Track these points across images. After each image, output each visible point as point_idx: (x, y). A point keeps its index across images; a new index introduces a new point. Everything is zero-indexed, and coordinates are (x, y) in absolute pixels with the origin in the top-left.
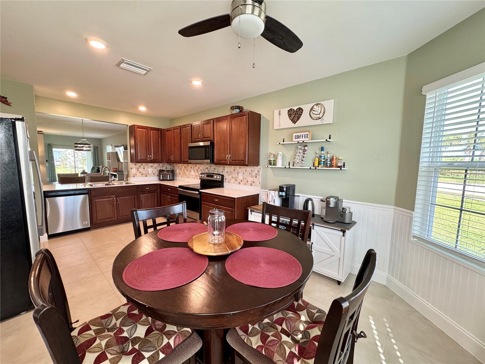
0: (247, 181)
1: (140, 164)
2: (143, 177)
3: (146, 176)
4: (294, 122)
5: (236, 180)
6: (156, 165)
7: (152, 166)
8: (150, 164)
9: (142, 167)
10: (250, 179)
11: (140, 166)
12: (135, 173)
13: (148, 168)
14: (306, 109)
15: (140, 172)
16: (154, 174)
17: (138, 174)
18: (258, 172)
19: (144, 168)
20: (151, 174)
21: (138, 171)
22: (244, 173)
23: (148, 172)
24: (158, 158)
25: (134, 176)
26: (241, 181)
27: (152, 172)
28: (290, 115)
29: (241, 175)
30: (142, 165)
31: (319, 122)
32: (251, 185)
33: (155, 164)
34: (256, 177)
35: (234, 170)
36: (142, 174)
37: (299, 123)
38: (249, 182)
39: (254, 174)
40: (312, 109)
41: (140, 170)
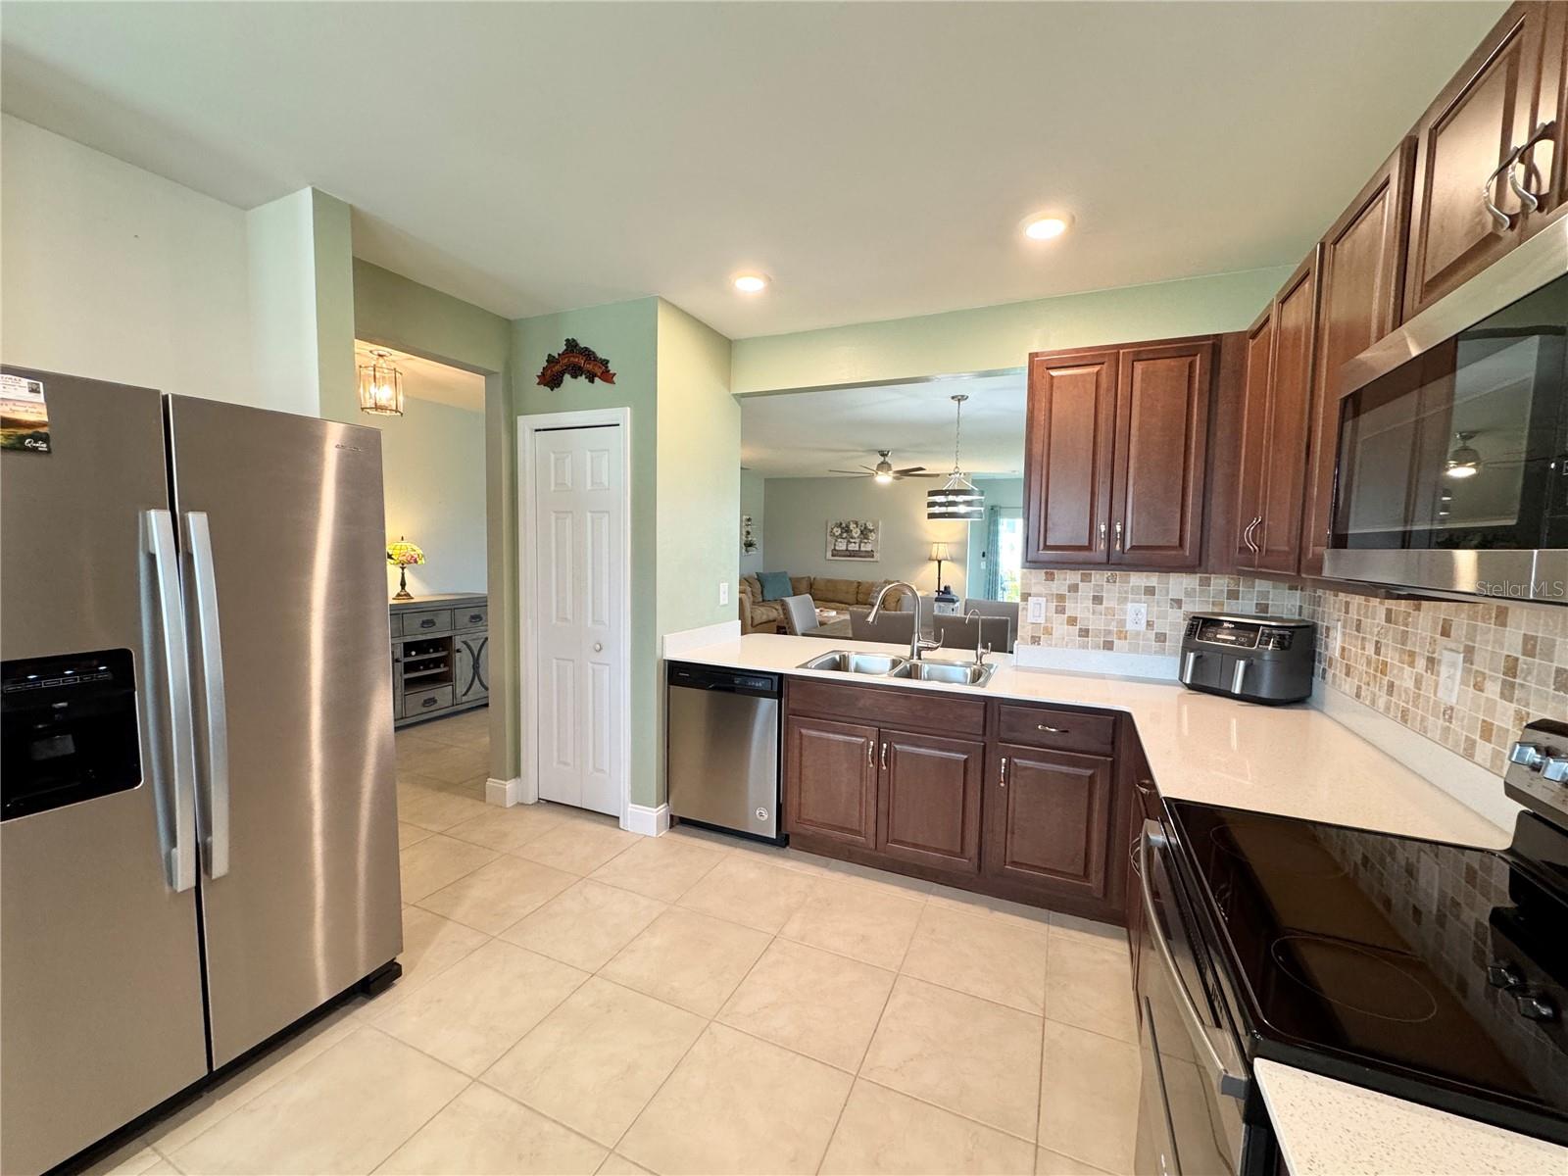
1: (1073, 577)
2: (1085, 646)
3: (1108, 646)
6: (1180, 584)
7: (1150, 591)
8: (1139, 580)
9: (1086, 590)
11: (1074, 588)
12: (1042, 620)
13: (1123, 600)
15: (1072, 621)
16: (1161, 638)
17: (1060, 627)
19: (1098, 600)
20: (1138, 634)
21: (1061, 610)
23: (1122, 623)
24: (1176, 541)
25: (1035, 640)
27: (1150, 624)
30: (1086, 579)
33: (1171, 574)
36: (1084, 633)
41: (1073, 608)
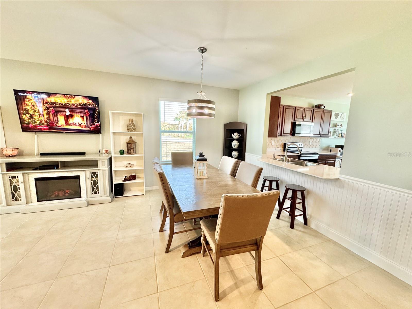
0: (314, 146)
4: (336, 119)
5: (308, 146)
10: (315, 144)
14: (340, 114)
18: (319, 140)
22: (312, 141)
26: (311, 146)
28: (335, 115)
29: (311, 142)
31: (342, 120)
32: (316, 147)
34: (318, 143)
35: (307, 140)
37: (337, 120)
38: (315, 146)
39: (317, 142)
40: (341, 115)
